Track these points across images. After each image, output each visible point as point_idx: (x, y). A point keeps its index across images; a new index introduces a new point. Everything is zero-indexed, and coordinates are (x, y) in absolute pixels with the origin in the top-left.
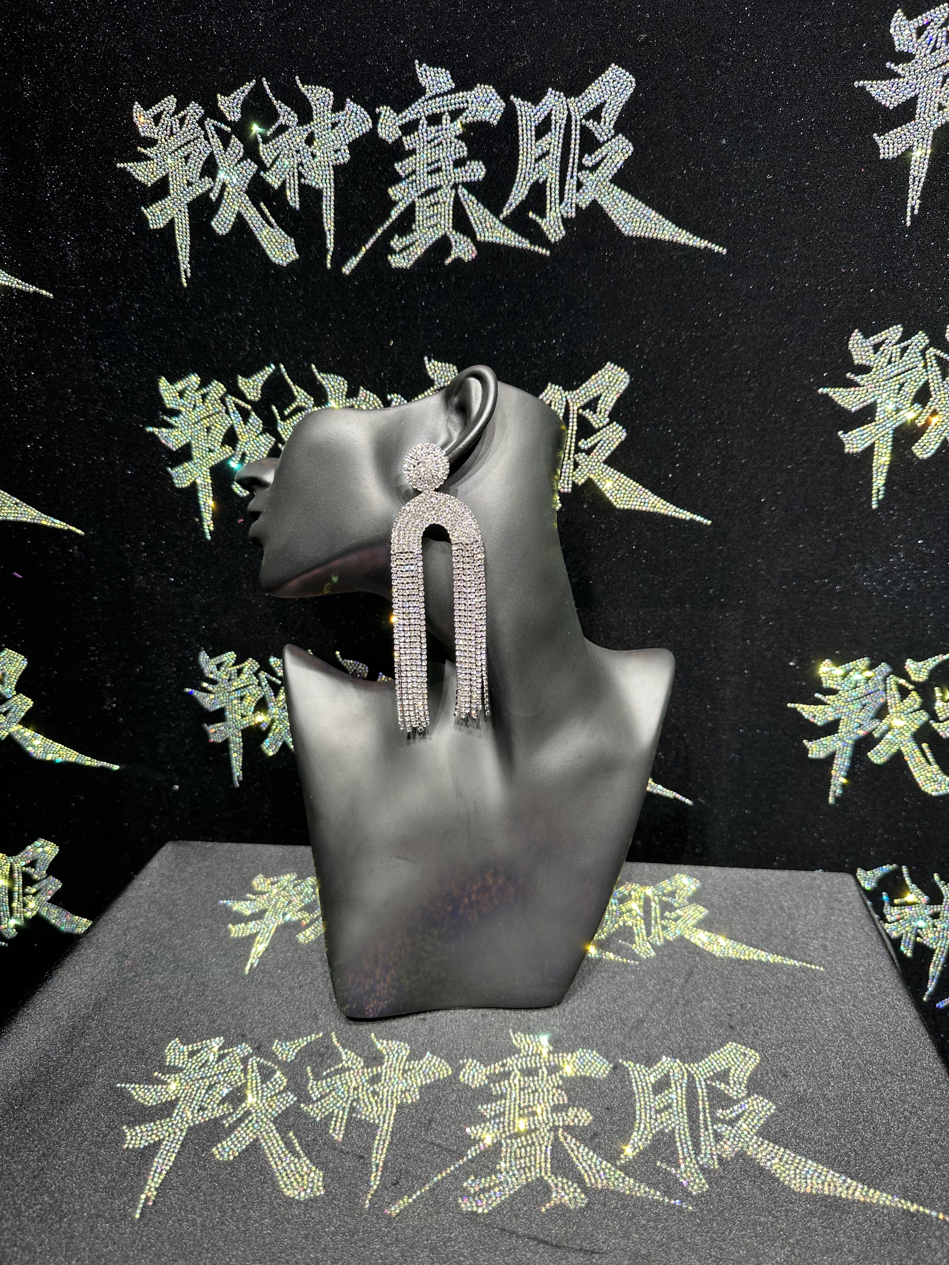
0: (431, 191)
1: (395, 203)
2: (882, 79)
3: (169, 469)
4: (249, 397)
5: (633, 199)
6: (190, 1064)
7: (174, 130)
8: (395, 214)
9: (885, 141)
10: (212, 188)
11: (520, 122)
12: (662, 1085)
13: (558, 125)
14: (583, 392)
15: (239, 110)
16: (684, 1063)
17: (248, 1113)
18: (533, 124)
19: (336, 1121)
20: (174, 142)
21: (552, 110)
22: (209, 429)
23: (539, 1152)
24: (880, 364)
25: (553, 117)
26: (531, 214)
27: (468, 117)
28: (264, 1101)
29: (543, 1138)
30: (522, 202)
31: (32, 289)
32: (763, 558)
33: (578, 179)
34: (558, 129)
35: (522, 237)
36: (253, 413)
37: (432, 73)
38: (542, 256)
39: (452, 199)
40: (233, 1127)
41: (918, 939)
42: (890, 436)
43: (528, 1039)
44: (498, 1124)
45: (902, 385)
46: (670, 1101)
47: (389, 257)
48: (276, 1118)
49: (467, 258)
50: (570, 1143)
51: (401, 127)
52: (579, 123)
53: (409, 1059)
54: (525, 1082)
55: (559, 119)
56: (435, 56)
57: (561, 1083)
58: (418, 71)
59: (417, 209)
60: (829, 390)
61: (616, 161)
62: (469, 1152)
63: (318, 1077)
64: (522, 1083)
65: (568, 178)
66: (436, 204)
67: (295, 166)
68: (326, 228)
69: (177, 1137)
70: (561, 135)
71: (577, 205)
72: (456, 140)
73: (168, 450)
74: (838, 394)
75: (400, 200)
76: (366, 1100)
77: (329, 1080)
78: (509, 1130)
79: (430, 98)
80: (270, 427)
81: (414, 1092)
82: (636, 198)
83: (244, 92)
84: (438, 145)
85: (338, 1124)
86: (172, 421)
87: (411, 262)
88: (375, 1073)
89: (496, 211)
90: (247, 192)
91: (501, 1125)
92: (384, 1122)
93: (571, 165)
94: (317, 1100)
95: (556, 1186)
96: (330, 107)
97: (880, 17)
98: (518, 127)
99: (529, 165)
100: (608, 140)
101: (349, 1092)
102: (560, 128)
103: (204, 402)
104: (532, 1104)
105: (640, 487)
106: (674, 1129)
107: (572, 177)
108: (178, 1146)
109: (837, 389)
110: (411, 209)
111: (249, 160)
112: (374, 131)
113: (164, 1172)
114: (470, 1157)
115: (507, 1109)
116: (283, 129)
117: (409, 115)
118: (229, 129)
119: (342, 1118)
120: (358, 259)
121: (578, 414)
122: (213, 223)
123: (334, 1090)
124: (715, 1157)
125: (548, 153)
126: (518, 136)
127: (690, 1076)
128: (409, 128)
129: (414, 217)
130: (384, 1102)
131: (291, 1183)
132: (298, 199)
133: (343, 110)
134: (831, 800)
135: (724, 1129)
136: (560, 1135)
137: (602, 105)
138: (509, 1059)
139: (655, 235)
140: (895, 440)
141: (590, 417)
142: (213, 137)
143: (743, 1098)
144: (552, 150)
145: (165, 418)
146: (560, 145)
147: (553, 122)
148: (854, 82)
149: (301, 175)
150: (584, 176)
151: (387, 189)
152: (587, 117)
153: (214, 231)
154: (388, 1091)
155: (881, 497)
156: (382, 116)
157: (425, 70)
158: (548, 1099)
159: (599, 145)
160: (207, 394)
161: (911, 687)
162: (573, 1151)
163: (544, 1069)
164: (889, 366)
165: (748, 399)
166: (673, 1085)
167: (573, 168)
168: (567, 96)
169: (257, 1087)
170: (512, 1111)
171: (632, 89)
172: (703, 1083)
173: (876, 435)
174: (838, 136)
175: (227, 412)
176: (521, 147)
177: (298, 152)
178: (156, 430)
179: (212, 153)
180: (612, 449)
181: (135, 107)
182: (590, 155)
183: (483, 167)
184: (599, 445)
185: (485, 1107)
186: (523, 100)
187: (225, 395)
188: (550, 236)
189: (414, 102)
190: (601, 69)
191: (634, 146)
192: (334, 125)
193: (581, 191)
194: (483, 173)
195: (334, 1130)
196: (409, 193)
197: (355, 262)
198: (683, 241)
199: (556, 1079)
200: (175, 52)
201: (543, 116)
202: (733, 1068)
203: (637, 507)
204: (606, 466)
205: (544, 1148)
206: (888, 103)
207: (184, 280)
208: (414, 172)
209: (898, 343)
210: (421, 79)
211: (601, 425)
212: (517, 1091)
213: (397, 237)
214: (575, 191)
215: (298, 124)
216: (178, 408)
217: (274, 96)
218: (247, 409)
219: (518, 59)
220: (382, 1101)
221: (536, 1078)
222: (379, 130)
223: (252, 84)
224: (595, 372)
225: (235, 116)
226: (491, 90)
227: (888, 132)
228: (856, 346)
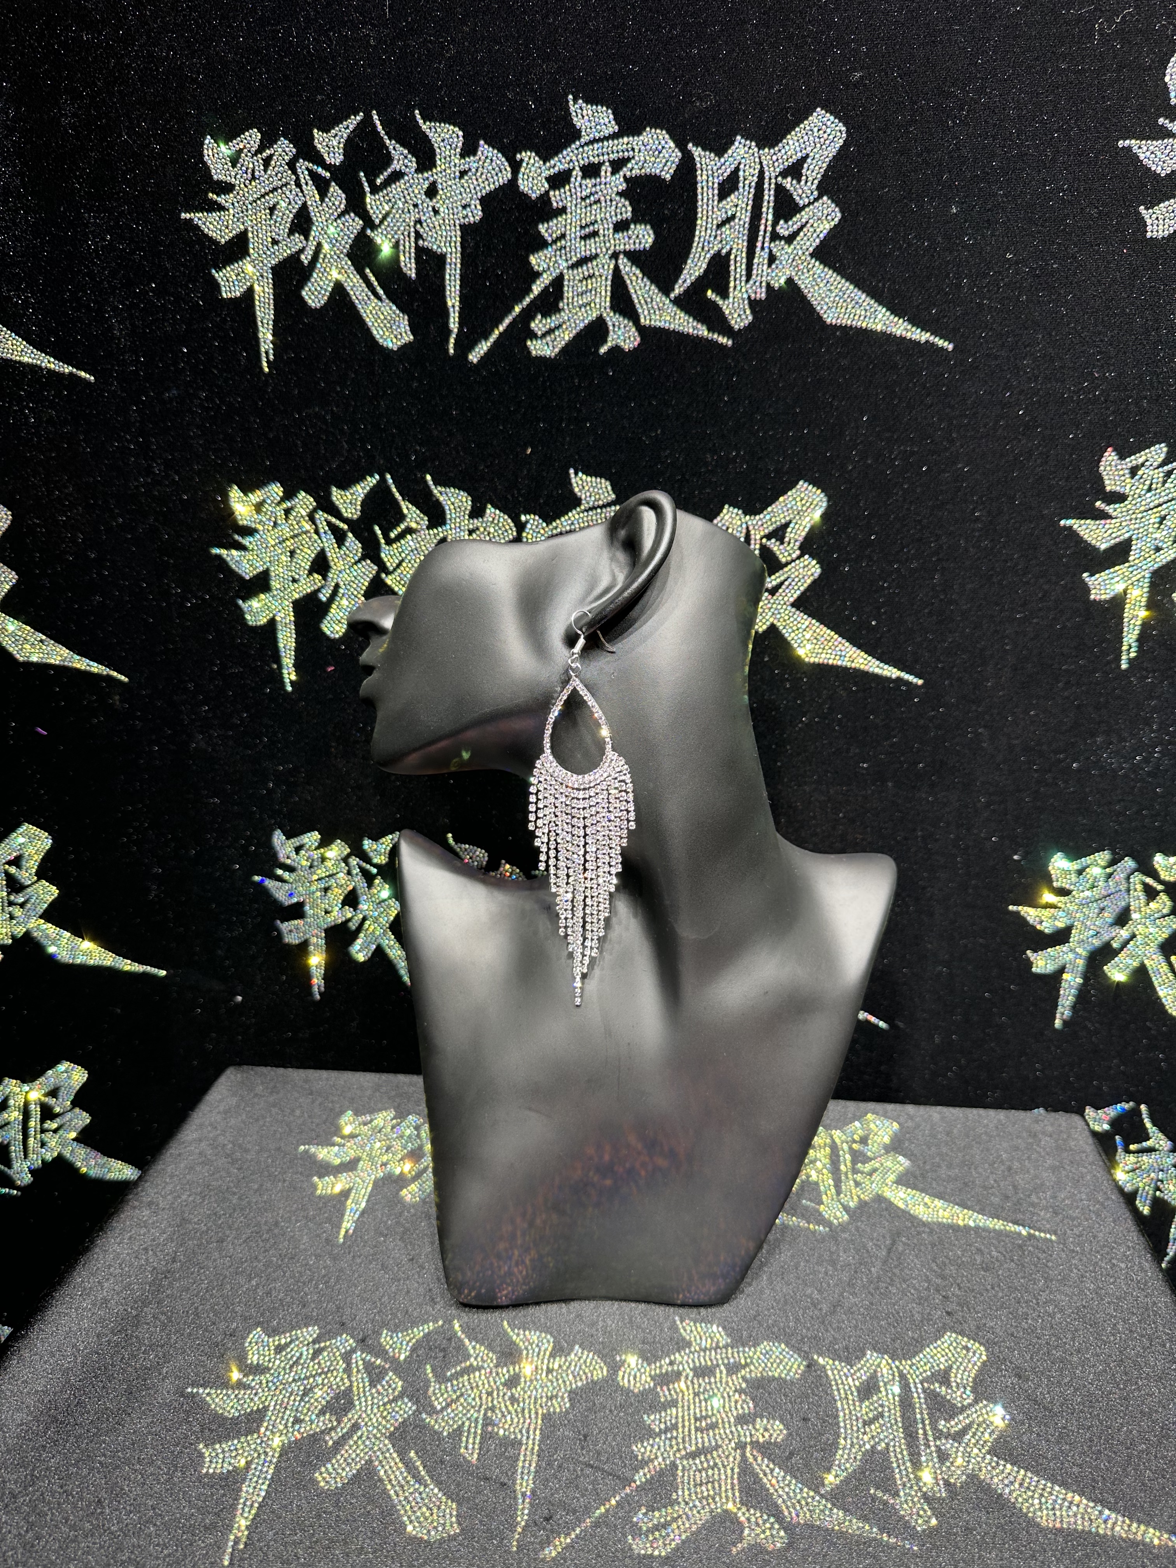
0: (583, 261)
1: (538, 275)
2: (1153, 139)
3: (240, 602)
4: (345, 515)
5: (839, 278)
6: (277, 1362)
7: (257, 173)
8: (537, 289)
9: (1154, 216)
10: (304, 248)
11: (699, 178)
12: (868, 1389)
13: (747, 182)
14: (768, 517)
15: (341, 151)
16: (893, 1361)
17: (356, 1427)
18: (716, 180)
19: (467, 1437)
20: (256, 189)
21: (740, 163)
22: (292, 553)
23: (723, 1477)
24: (1138, 491)
25: (741, 173)
26: (709, 293)
27: (633, 170)
28: (375, 1410)
29: (727, 1457)
30: (699, 279)
31: (67, 369)
32: (985, 727)
33: (771, 251)
34: (747, 188)
35: (698, 321)
36: (350, 535)
37: (590, 112)
38: (722, 347)
39: (611, 272)
40: (339, 1444)
41: (1158, 1193)
42: (1147, 580)
43: (699, 1329)
44: (670, 1439)
45: (1163, 518)
46: (880, 1409)
47: (529, 343)
48: (392, 1434)
49: (627, 346)
50: (761, 1465)
51: (548, 179)
52: (773, 181)
53: (553, 1355)
54: (700, 1385)
55: (749, 176)
56: (593, 91)
57: (744, 1385)
58: (572, 109)
59: (566, 283)
60: (1073, 521)
61: (818, 230)
62: (636, 1478)
63: (441, 1378)
64: (696, 1386)
65: (758, 249)
66: (590, 277)
67: (412, 224)
68: (450, 304)
69: (268, 1459)
70: (751, 196)
71: (768, 285)
72: (618, 198)
73: (241, 578)
74: (1084, 527)
75: (544, 271)
76: (504, 1409)
77: (455, 1382)
78: (685, 1448)
79: (587, 144)
80: (371, 552)
81: (562, 1397)
82: (842, 277)
83: (348, 127)
84: (595, 202)
85: (471, 1441)
86: (246, 541)
87: (557, 350)
88: (512, 1373)
89: (666, 290)
90: (348, 255)
91: (674, 1442)
92: (528, 1438)
93: (761, 233)
94: (443, 1409)
95: (748, 1520)
96: (458, 150)
97: (1153, 61)
98: (696, 183)
99: (709, 231)
100: (810, 204)
101: (481, 1398)
102: (750, 187)
103: (287, 518)
104: (710, 1413)
105: (836, 636)
106: (887, 1444)
107: (763, 248)
108: (271, 1471)
109: (1082, 522)
110: (558, 281)
111: (352, 215)
112: (513, 182)
113: (256, 1505)
114: (638, 1483)
115: (680, 1420)
116: (397, 176)
117: (559, 164)
118: (328, 174)
119: (475, 1433)
120: (489, 344)
121: (761, 544)
122: (304, 293)
123: (462, 1395)
124: (941, 1482)
125: (733, 217)
126: (696, 195)
127: (902, 1376)
128: (559, 180)
129: (562, 293)
130: (526, 1411)
131: (417, 1518)
132: (414, 265)
133: (475, 154)
134: (1058, 1023)
135: (948, 1446)
136: (748, 1455)
137: (804, 159)
138: (677, 1355)
139: (864, 325)
140: (1153, 585)
141: (775, 549)
142: (307, 184)
143: (970, 1405)
144: (738, 214)
145: (236, 537)
146: (749, 208)
147: (741, 178)
148: (1118, 141)
149: (418, 236)
150: (777, 248)
151: (528, 257)
152: (784, 174)
153: (305, 303)
154: (530, 1397)
155: (1133, 655)
156: (524, 164)
157: (581, 108)
158: (730, 1407)
159: (798, 209)
160: (292, 508)
161: (1160, 887)
162: (765, 1475)
163: (722, 1367)
164: (1149, 495)
165: (973, 530)
166: (882, 1389)
167: (764, 237)
168: (760, 147)
169: (364, 1391)
170: (687, 1424)
171: (841, 141)
172: (919, 1386)
173: (1130, 579)
174: (1097, 208)
175: (317, 532)
176: (700, 210)
177: (416, 206)
178: (223, 552)
179: (305, 205)
180: (802, 588)
181: (207, 142)
182: (786, 222)
183: (651, 232)
184: (787, 583)
185: (652, 1417)
186: (704, 149)
187: (315, 510)
188: (733, 322)
189: (566, 147)
190: (803, 114)
191: (842, 211)
192: (463, 174)
193: (774, 266)
194: (650, 240)
195: (466, 1448)
196: (556, 262)
197: (485, 348)
198: (898, 333)
199: (737, 1381)
200: (260, 74)
201: (729, 170)
202: (955, 1367)
203: (831, 662)
204: (794, 610)
205: (729, 1472)
206: (1159, 168)
207: (265, 364)
208: (563, 236)
209: (1161, 465)
210: (575, 119)
211: (789, 558)
212: (691, 1397)
213: (539, 317)
214: (765, 267)
215: (418, 171)
216: (253, 526)
217: (387, 134)
218: (342, 529)
219: (701, 99)
220: (523, 1409)
221: (713, 1380)
222: (520, 181)
223: (358, 118)
224: (784, 492)
225: (336, 159)
226: (663, 135)
227: (1158, 204)
228: (1108, 468)
